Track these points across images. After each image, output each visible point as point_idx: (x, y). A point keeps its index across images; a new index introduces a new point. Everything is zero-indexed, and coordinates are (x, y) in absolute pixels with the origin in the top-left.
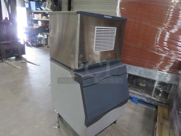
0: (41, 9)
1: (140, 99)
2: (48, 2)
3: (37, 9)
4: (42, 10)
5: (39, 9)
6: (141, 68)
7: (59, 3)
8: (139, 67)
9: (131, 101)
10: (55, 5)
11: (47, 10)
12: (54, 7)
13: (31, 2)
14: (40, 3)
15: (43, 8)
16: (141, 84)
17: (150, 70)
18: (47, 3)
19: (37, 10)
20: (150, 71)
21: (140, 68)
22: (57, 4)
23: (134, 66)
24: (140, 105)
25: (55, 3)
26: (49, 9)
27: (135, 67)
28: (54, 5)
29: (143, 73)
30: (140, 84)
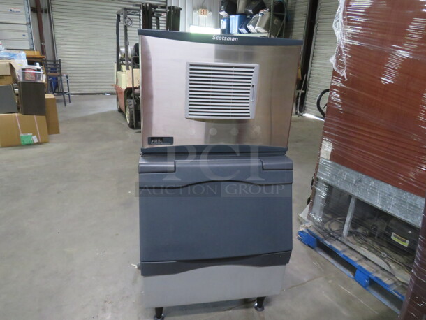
0: (247, 29)
1: (376, 277)
2: (263, 14)
3: (240, 30)
4: (249, 32)
5: (243, 30)
6: (390, 186)
7: (287, 13)
8: (383, 183)
9: (352, 276)
10: (276, 20)
11: (258, 32)
12: (273, 23)
13: (232, 17)
14: (249, 17)
15: (250, 27)
16: (395, 236)
17: (415, 197)
18: (260, 15)
19: (240, 32)
20: (415, 200)
21: (388, 188)
22: (281, 18)
23: (370, 179)
24: (375, 295)
25: (276, 16)
26: (262, 30)
27: (373, 182)
28: (273, 20)
29: (394, 203)
30: (393, 237)
